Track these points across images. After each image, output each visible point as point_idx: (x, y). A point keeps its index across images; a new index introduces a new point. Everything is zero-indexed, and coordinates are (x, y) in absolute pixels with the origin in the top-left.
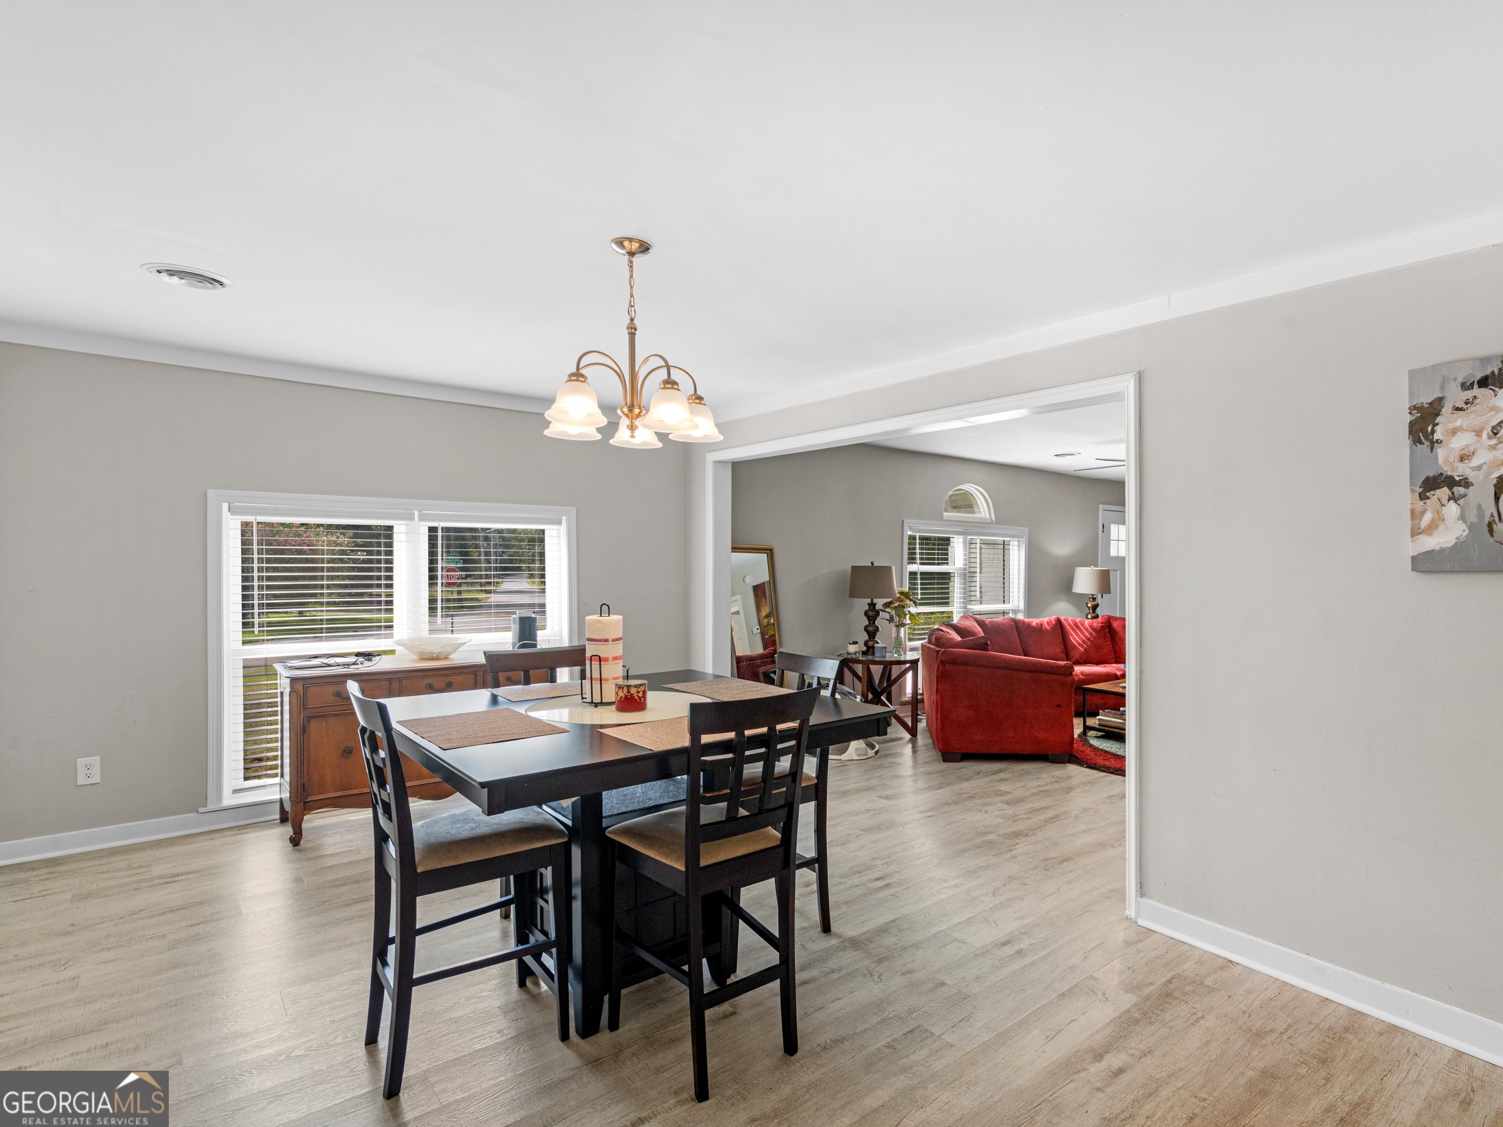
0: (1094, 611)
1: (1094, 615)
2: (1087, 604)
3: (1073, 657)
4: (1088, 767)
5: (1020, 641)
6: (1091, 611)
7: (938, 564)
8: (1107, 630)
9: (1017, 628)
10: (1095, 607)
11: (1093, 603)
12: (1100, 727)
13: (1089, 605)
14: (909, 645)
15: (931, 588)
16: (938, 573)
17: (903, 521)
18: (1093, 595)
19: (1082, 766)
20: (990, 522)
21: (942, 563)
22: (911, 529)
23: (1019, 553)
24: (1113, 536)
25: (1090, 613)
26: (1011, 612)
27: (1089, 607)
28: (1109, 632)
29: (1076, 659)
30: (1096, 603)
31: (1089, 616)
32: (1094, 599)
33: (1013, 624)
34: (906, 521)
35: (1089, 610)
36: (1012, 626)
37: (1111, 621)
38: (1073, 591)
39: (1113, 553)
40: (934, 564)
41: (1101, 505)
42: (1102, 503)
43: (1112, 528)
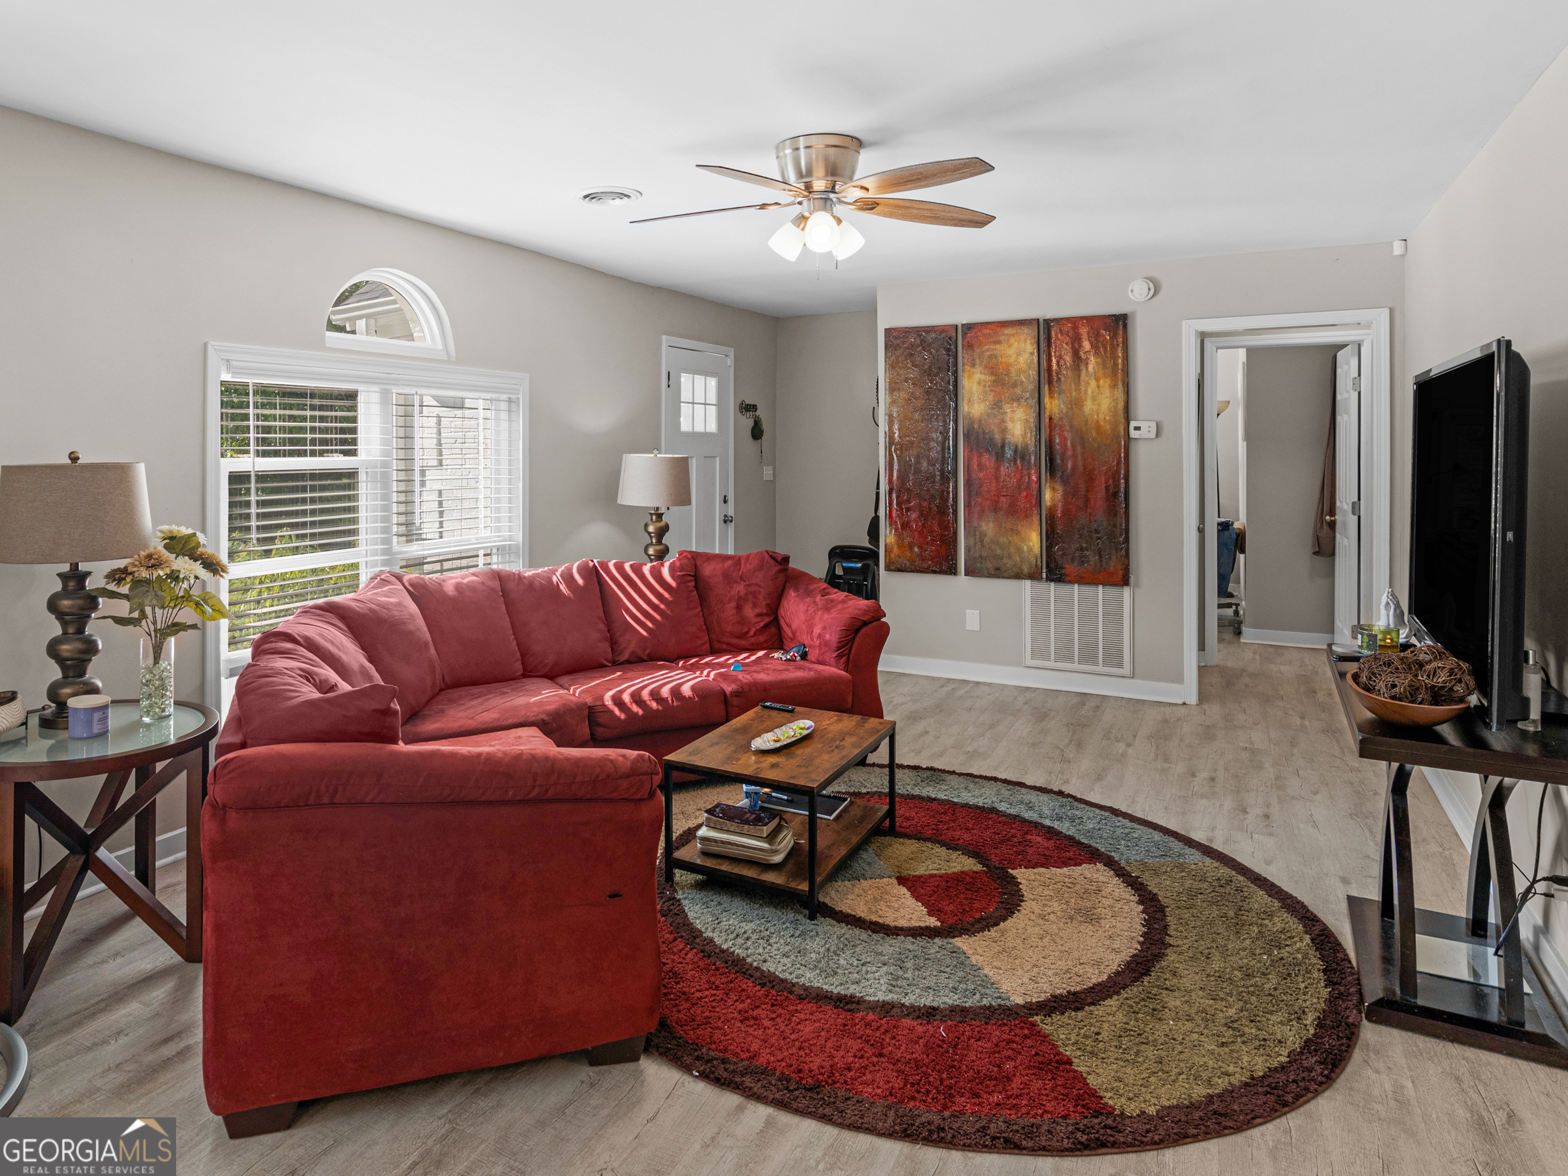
0: (659, 541)
1: (659, 548)
2: (646, 526)
3: (625, 648)
4: (705, 1076)
5: (512, 623)
6: (654, 541)
7: (313, 453)
8: (693, 584)
9: (505, 593)
10: (662, 531)
11: (658, 525)
12: (709, 863)
13: (651, 529)
14: (229, 661)
15: (296, 514)
16: (314, 476)
17: (205, 346)
18: (658, 508)
19: (687, 1069)
20: (445, 358)
21: (328, 451)
22: (229, 368)
23: (510, 427)
24: (685, 395)
25: (652, 544)
26: (495, 551)
27: (649, 533)
28: (696, 587)
29: (633, 653)
30: (662, 524)
31: (651, 551)
32: (660, 516)
33: (496, 584)
34: (213, 345)
35: (651, 537)
36: (493, 590)
37: (699, 562)
38: (619, 502)
39: (685, 426)
40: (300, 453)
41: (664, 337)
42: (668, 333)
43: (682, 380)
